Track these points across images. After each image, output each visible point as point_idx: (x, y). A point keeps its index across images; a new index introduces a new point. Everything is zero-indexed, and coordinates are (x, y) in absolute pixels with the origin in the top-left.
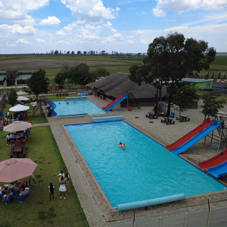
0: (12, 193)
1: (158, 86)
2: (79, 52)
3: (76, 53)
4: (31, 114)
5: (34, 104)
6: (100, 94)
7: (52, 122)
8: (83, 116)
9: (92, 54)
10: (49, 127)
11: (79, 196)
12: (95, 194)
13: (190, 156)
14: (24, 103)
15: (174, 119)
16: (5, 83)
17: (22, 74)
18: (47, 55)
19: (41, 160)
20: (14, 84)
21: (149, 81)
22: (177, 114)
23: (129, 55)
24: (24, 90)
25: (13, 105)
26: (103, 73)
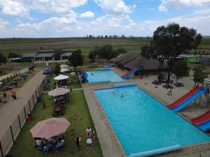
0: (51, 145)
1: (161, 61)
2: (106, 36)
3: (104, 37)
4: (70, 82)
5: (73, 74)
6: (120, 66)
7: (85, 88)
8: (107, 82)
9: (115, 37)
10: (82, 91)
11: (102, 147)
12: (114, 144)
13: (185, 113)
14: (65, 73)
15: (172, 85)
16: (54, 59)
17: (65, 52)
18: (84, 38)
19: (75, 117)
20: (59, 59)
21: (155, 57)
22: (175, 81)
23: (140, 38)
24: (67, 63)
25: (58, 75)
26: (122, 51)
